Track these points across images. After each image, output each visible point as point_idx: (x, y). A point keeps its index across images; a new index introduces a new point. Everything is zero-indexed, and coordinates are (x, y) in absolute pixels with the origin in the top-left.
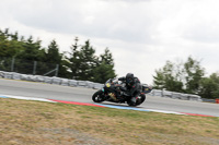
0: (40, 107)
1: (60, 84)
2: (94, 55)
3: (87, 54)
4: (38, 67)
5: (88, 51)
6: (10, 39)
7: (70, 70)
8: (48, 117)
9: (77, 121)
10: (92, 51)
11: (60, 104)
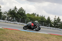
0: (45, 35)
1: (50, 29)
2: (61, 21)
3: (58, 20)
4: (44, 24)
5: (59, 20)
6: (36, 16)
7: (53, 25)
8: (47, 38)
9: (56, 40)
10: (60, 20)
11: (51, 35)
